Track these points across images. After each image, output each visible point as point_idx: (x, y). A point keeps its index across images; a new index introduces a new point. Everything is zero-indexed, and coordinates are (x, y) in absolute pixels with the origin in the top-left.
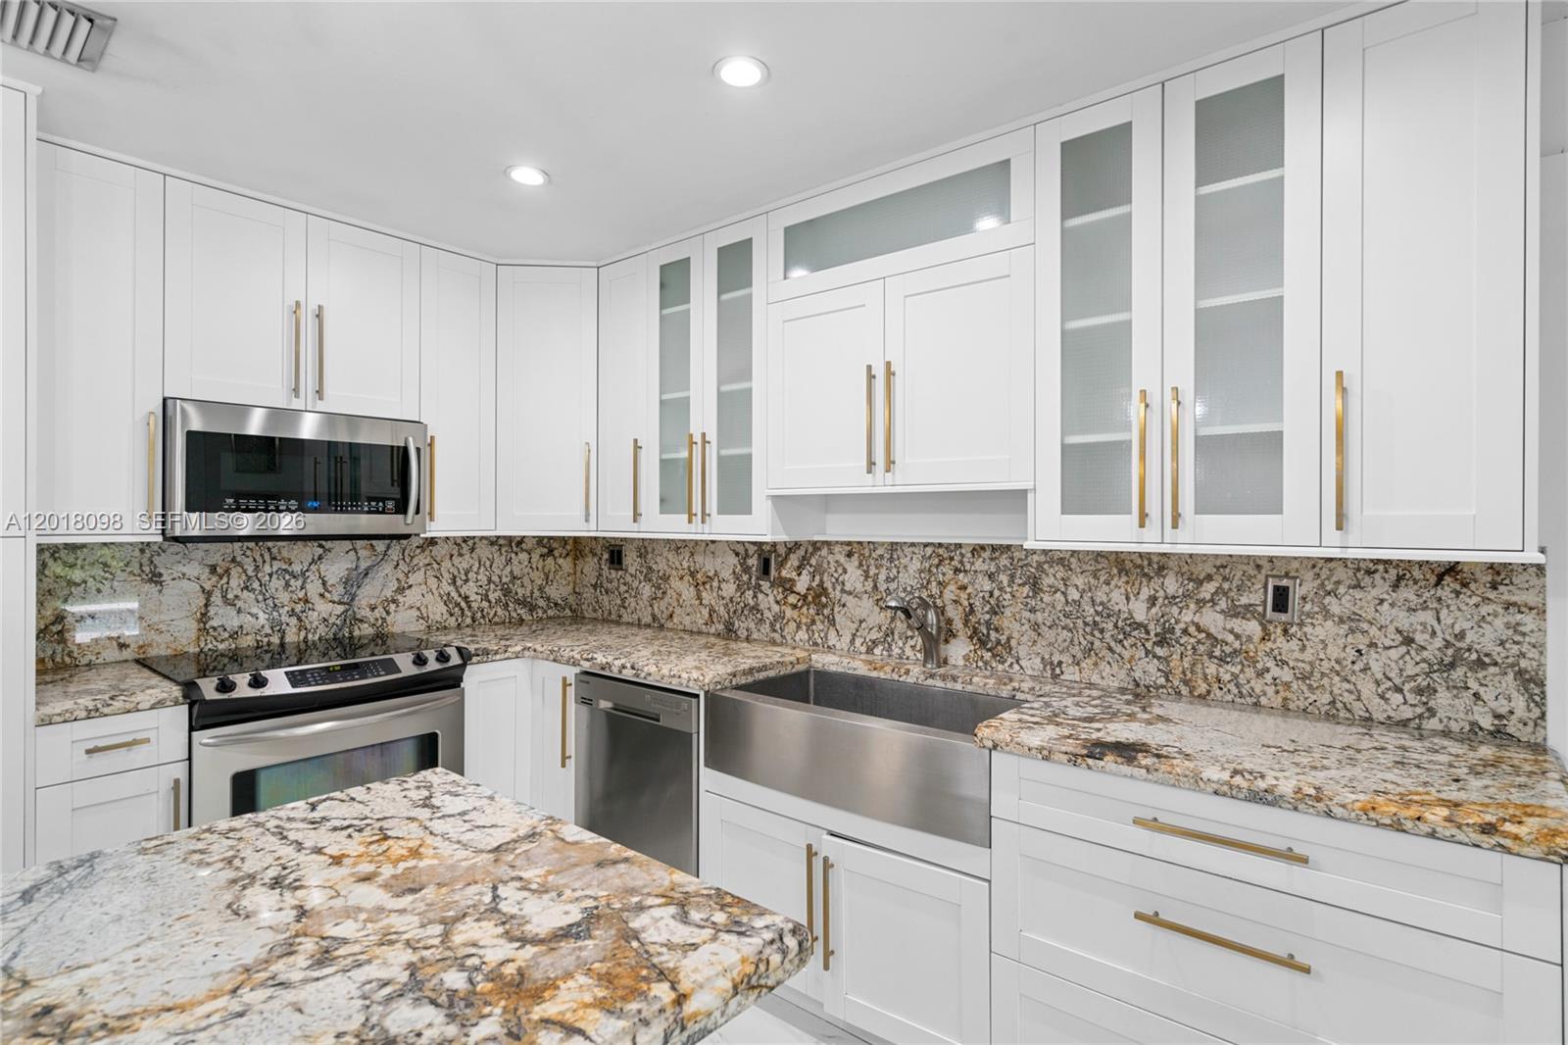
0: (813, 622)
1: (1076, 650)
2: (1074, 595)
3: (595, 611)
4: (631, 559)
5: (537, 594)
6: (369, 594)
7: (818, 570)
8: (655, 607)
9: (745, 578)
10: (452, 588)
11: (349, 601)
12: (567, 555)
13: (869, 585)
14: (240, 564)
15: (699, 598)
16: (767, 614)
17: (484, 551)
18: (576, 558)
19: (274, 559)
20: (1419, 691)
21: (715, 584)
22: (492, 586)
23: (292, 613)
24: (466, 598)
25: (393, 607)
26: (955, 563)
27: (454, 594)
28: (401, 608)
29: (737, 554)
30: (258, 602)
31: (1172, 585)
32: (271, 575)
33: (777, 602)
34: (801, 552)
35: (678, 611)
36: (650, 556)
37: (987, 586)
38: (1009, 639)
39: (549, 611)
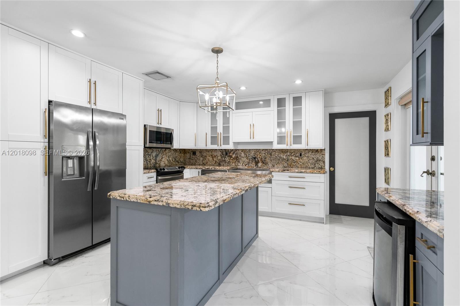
0: (236, 162)
1: (276, 163)
2: (276, 156)
3: (189, 163)
4: (198, 154)
5: (179, 160)
6: (158, 158)
7: (237, 154)
8: (203, 161)
9: (223, 156)
11: (156, 160)
13: (245, 156)
15: (213, 159)
16: (227, 161)
18: (184, 154)
20: (314, 164)
21: (216, 157)
22: (174, 158)
23: (149, 162)
24: (170, 160)
25: (161, 161)
26: (259, 152)
29: (221, 152)
31: (288, 154)
33: (229, 159)
34: (234, 151)
35: (209, 162)
36: (202, 153)
37: (264, 155)
38: (267, 162)
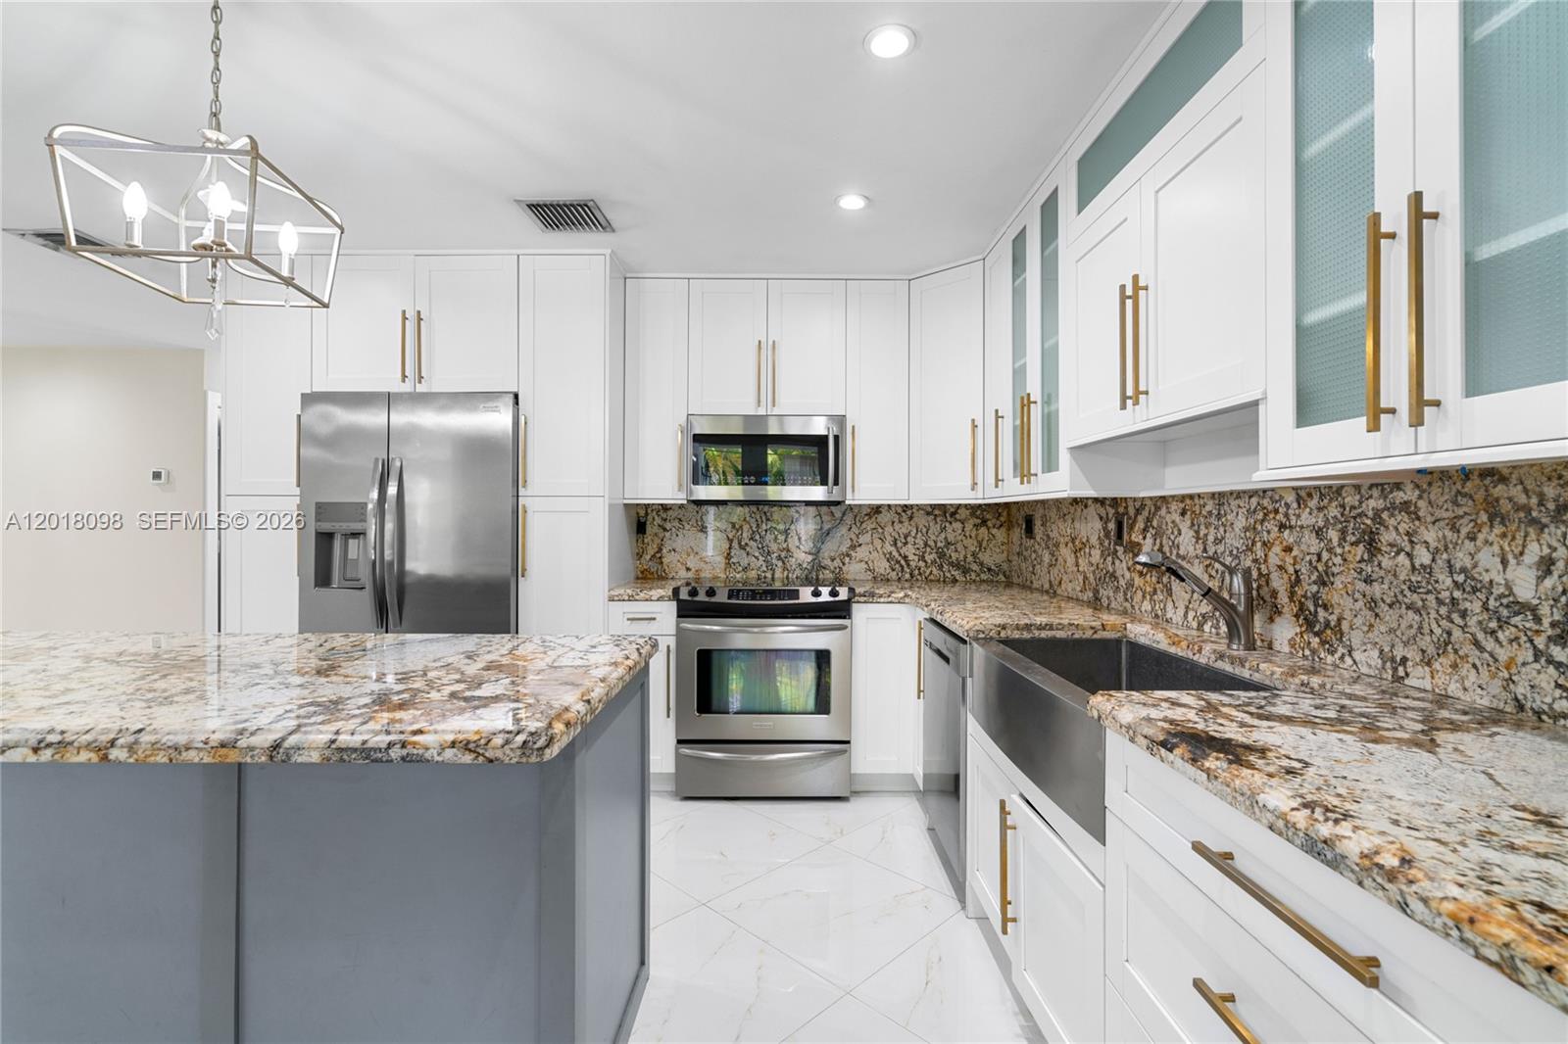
0: (1155, 592)
1: (1425, 642)
3: (1018, 577)
4: (1040, 528)
5: (970, 558)
7: (1159, 532)
8: (1052, 574)
9: (1107, 542)
10: (893, 548)
12: (1001, 526)
13: (1197, 548)
14: (749, 523)
15: (1077, 564)
16: (1121, 581)
17: (921, 520)
18: (1009, 529)
19: (768, 520)
21: (1087, 550)
22: (928, 549)
23: (779, 558)
24: (905, 558)
25: (847, 559)
26: (1280, 517)
27: (895, 553)
28: (853, 561)
29: (1101, 518)
30: (759, 548)
32: (766, 531)
33: (1129, 569)
34: (1147, 512)
35: (1065, 577)
36: (1048, 524)
37: (1313, 544)
38: (1339, 620)
39: (982, 575)
